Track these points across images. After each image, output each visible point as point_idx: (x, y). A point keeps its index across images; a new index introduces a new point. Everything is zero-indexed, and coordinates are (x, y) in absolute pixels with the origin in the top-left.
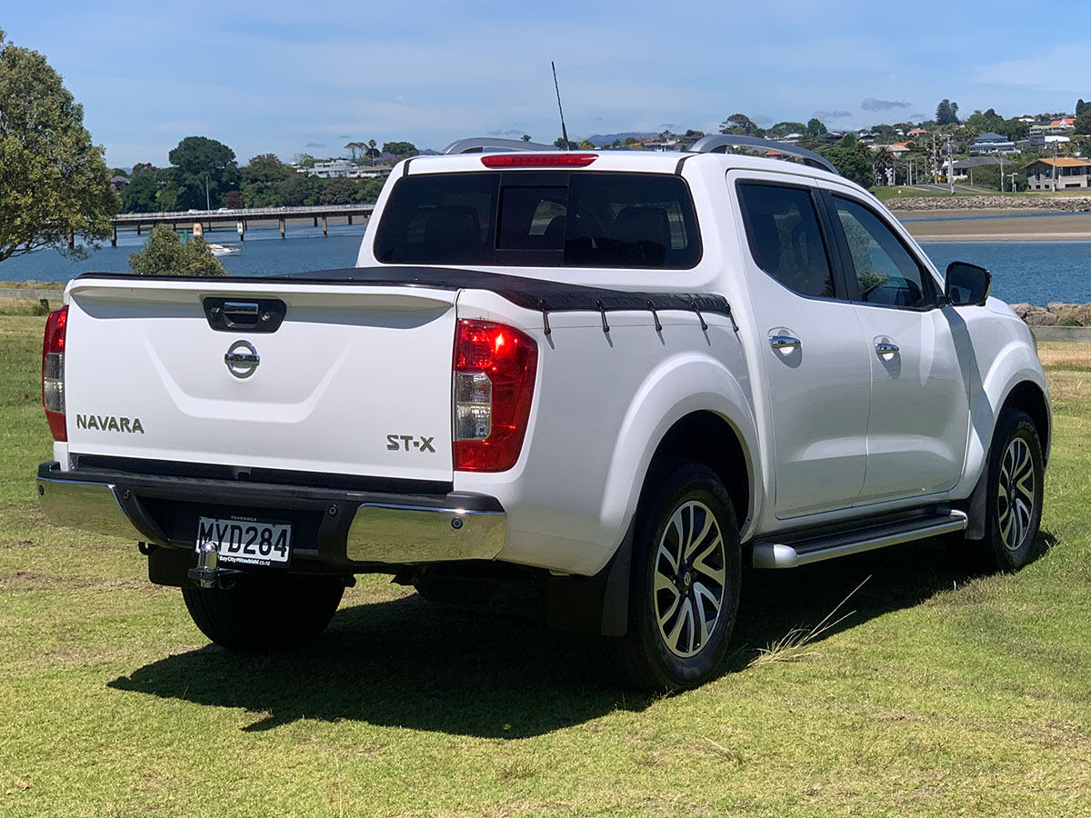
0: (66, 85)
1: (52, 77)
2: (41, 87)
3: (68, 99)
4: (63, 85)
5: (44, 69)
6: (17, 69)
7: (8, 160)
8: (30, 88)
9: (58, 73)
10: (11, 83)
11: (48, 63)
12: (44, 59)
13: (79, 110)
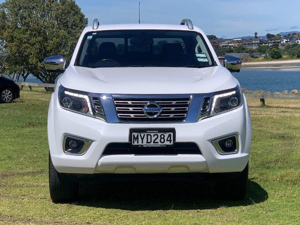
0: (82, 11)
1: (77, 9)
2: (73, 12)
3: (83, 16)
4: (81, 11)
5: (75, 6)
6: (64, 6)
7: (61, 38)
8: (69, 12)
9: (79, 7)
10: (62, 11)
11: (76, 3)
12: (74, 2)
13: (87, 20)
